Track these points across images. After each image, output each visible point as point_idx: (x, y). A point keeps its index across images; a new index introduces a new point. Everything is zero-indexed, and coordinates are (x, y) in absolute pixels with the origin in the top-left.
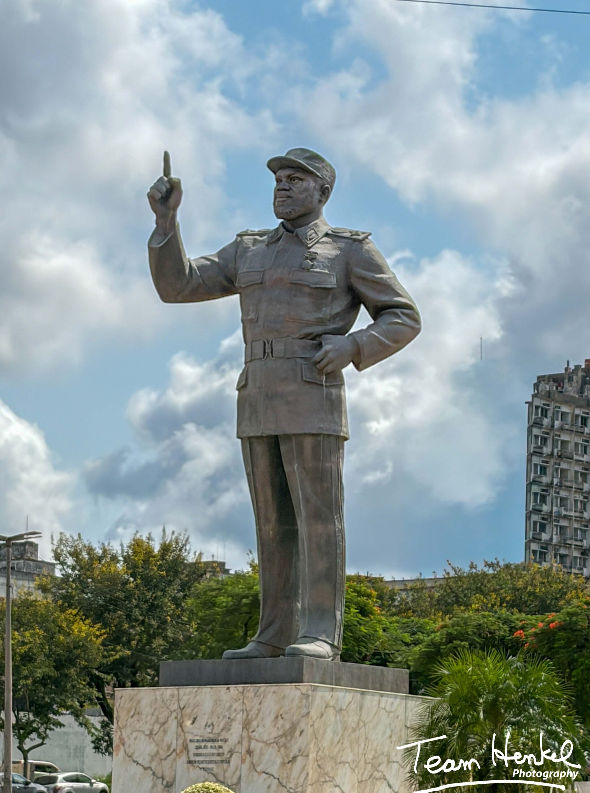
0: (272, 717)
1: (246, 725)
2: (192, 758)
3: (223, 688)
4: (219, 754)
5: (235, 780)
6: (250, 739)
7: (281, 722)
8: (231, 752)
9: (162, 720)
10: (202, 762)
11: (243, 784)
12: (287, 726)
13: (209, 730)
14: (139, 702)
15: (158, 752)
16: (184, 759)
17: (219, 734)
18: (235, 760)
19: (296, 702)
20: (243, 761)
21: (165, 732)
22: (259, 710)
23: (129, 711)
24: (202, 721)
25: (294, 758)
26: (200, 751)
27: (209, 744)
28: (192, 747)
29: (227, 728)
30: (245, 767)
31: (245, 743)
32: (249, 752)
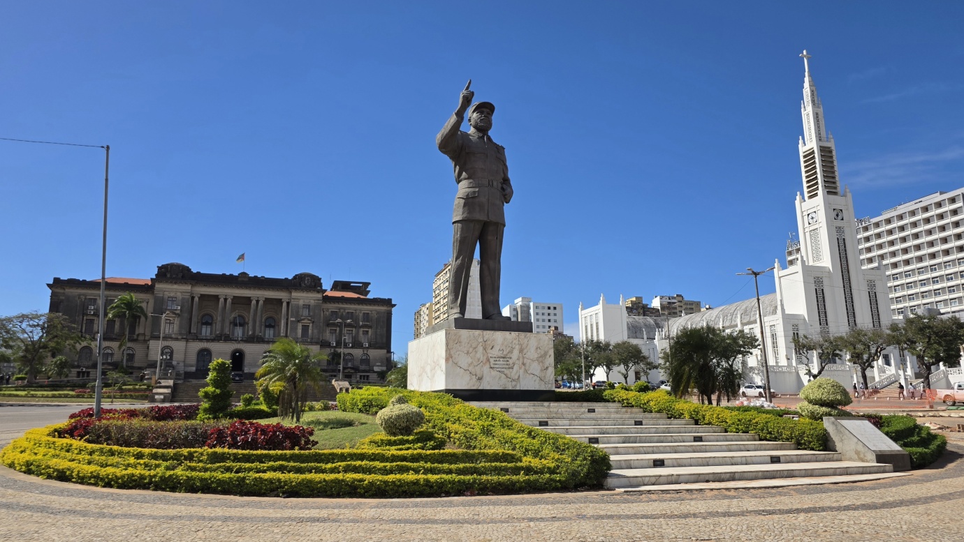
0: (535, 348)
1: (521, 351)
2: (492, 366)
3: (508, 333)
4: (507, 365)
5: (516, 377)
6: (523, 358)
7: (539, 351)
8: (514, 364)
9: (474, 346)
10: (498, 368)
11: (521, 379)
12: (543, 353)
13: (501, 352)
14: (460, 336)
15: (472, 363)
16: (488, 366)
17: (506, 355)
18: (516, 367)
19: (546, 342)
20: (520, 368)
21: (476, 352)
22: (527, 345)
23: (454, 341)
24: (497, 348)
25: (547, 368)
26: (496, 363)
27: (501, 359)
28: (492, 360)
29: (511, 352)
30: (522, 371)
31: (521, 360)
32: (524, 364)
